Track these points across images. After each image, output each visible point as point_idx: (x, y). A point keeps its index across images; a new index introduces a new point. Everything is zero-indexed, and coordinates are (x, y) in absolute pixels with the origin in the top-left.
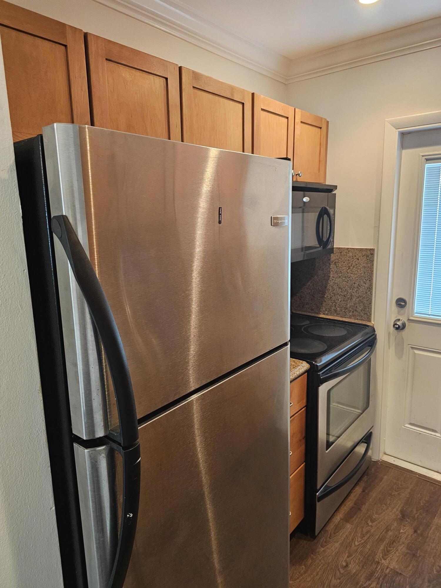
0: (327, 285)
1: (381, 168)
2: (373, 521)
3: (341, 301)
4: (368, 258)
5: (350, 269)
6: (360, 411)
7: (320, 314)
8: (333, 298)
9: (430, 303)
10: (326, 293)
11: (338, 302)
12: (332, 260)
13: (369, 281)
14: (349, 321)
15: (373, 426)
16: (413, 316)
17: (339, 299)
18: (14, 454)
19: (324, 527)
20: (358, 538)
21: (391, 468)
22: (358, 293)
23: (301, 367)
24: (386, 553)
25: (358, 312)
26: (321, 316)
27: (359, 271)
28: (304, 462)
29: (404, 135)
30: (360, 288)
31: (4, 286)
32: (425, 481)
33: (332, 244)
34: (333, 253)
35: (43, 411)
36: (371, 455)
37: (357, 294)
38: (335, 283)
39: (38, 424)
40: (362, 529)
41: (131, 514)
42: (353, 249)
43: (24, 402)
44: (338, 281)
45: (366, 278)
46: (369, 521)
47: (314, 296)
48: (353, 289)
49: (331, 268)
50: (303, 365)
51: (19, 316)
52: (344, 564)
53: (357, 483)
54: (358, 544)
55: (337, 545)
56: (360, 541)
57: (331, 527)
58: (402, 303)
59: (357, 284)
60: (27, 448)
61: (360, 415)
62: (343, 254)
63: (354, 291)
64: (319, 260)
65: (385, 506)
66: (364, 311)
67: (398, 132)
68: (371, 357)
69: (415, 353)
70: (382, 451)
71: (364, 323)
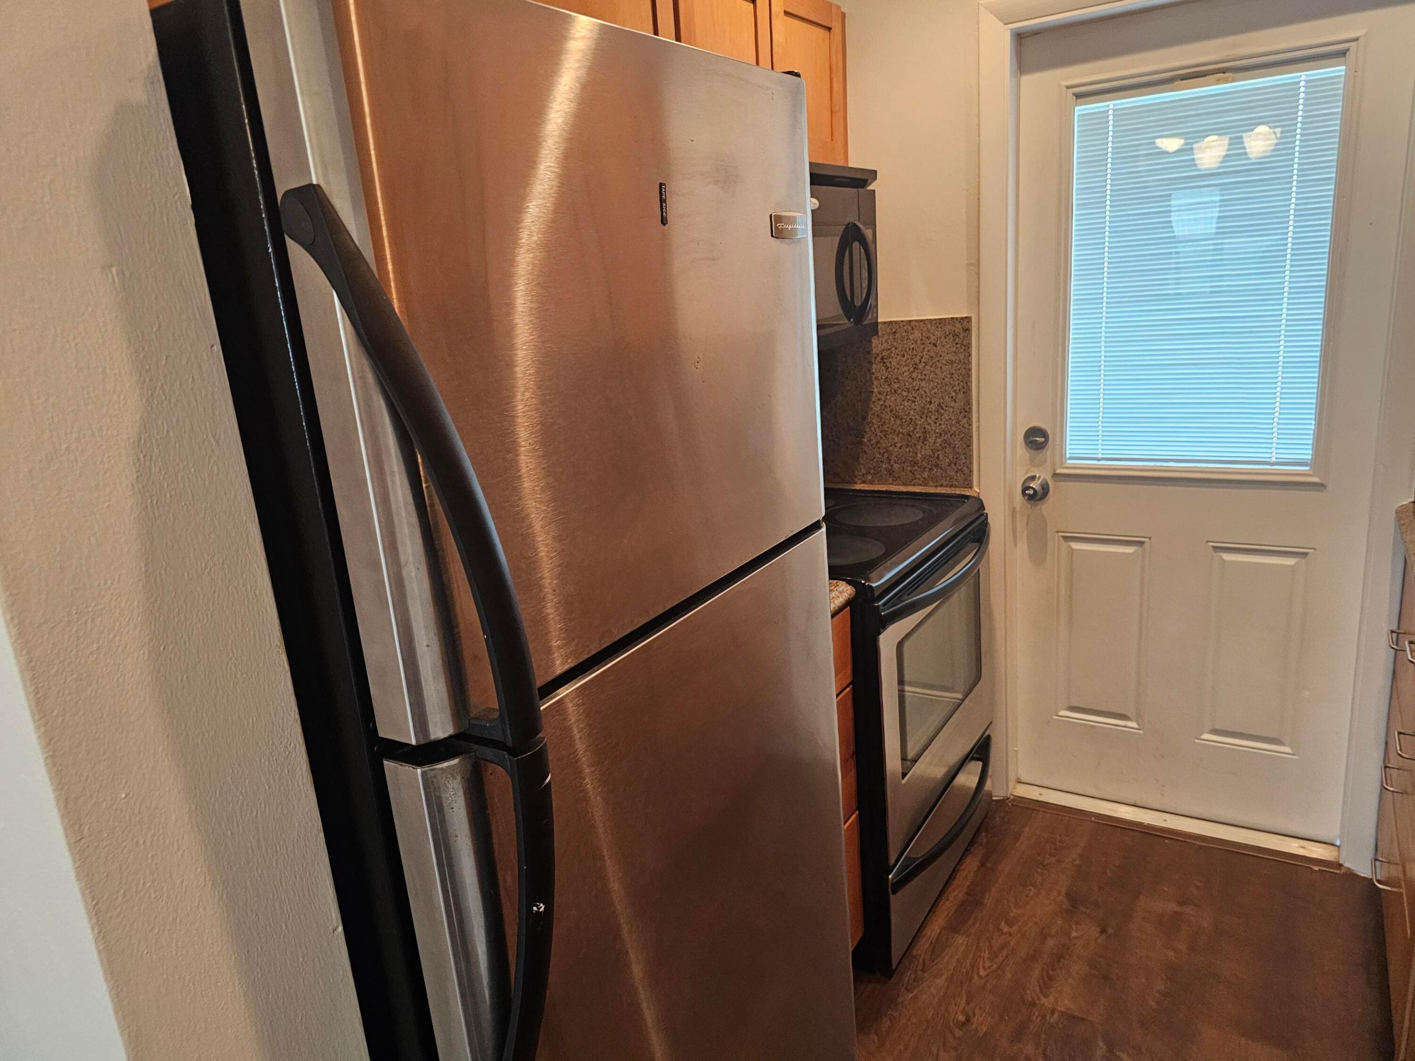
0: (868, 415)
1: (977, 122)
2: (1009, 923)
3: (900, 448)
4: (957, 340)
5: (918, 369)
6: (960, 696)
7: (856, 483)
8: (884, 443)
9: (1100, 432)
10: (865, 432)
11: (896, 450)
12: (874, 351)
13: (964, 393)
14: (923, 491)
15: (991, 722)
16: (1065, 465)
17: (896, 443)
18: (238, 801)
19: (907, 950)
20: (984, 962)
21: (1035, 810)
22: (940, 424)
23: (837, 593)
24: (1046, 984)
25: (941, 468)
26: (858, 488)
27: (938, 372)
28: (857, 809)
29: (1023, 40)
30: (942, 411)
31: (169, 385)
32: (1111, 828)
33: (872, 315)
34: (877, 334)
35: (293, 698)
36: (991, 789)
37: (936, 427)
38: (886, 406)
39: (285, 728)
40: (990, 942)
41: (541, 905)
42: (921, 321)
43: (247, 674)
44: (891, 400)
45: (957, 388)
46: (1003, 924)
47: (838, 444)
48: (927, 417)
49: (874, 371)
50: (841, 589)
51: (212, 461)
52: (962, 1018)
53: (966, 850)
54: (986, 973)
55: (940, 982)
56: (989, 968)
57: (923, 947)
58: (1038, 439)
59: (936, 404)
60: (267, 788)
61: (960, 705)
62: (899, 337)
63: (929, 421)
64: (846, 357)
65: (1033, 889)
66: (955, 465)
67: (1009, 31)
68: (980, 566)
69: (1072, 549)
70: (1012, 776)
71: (958, 491)
